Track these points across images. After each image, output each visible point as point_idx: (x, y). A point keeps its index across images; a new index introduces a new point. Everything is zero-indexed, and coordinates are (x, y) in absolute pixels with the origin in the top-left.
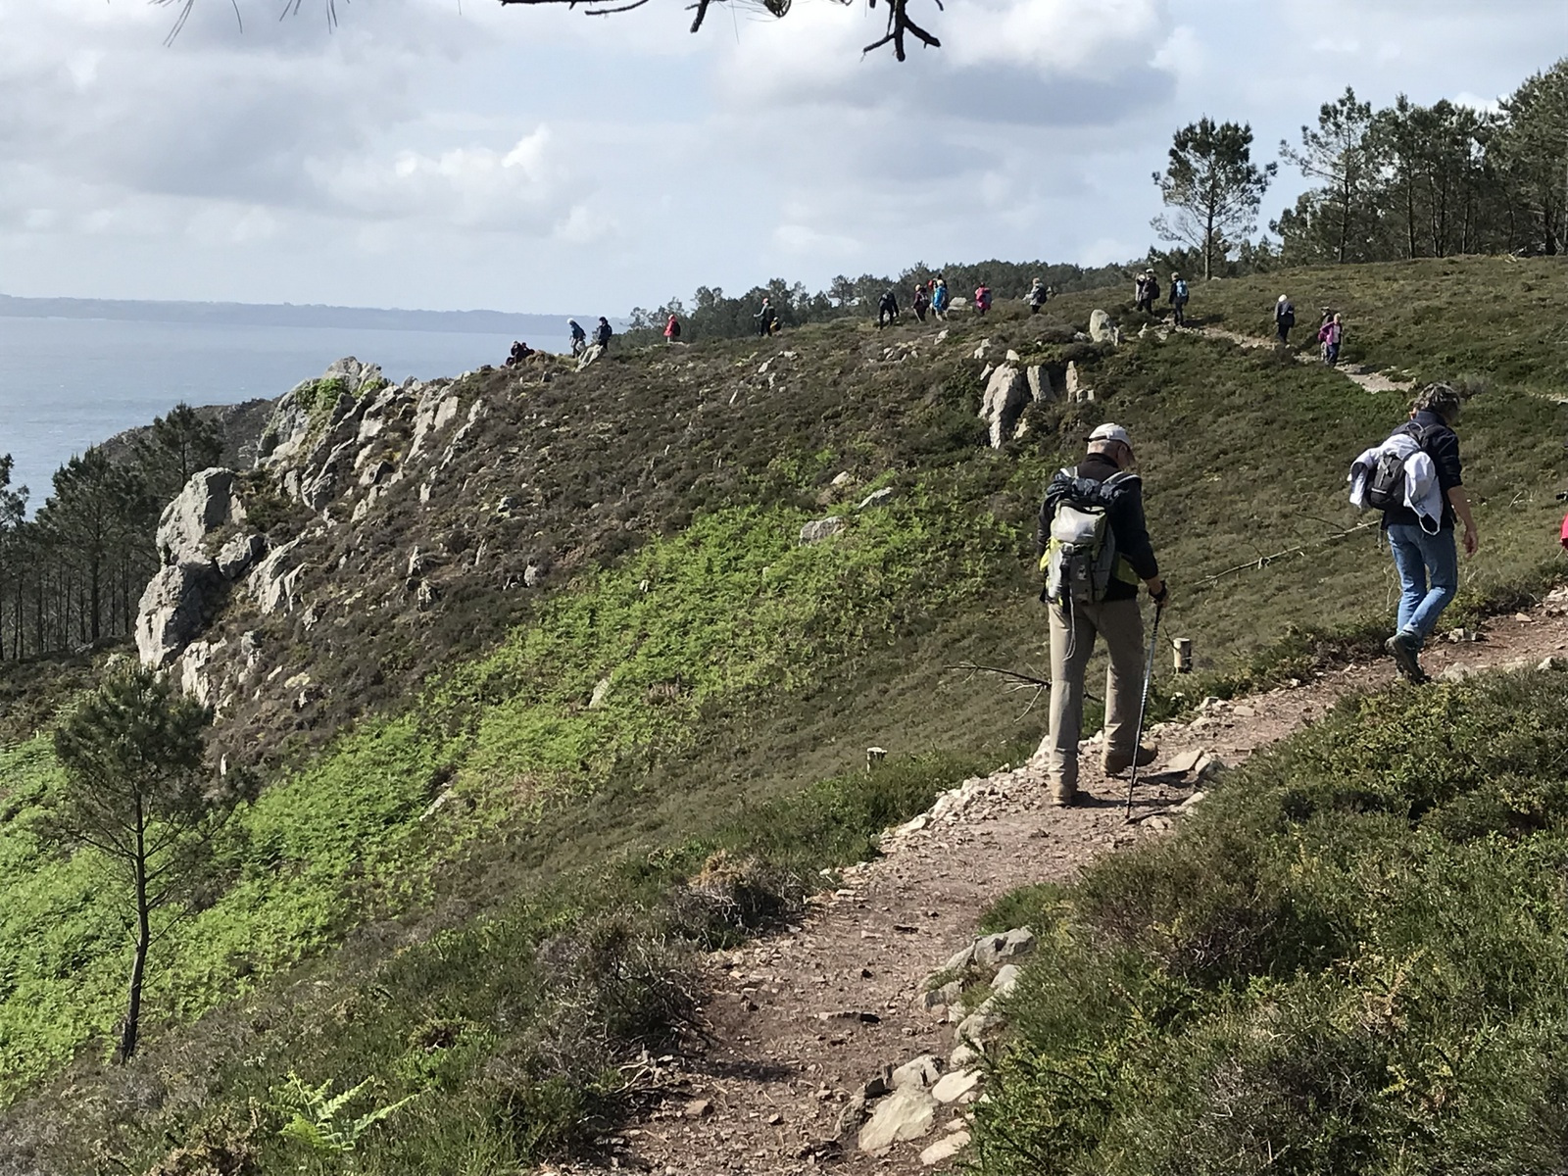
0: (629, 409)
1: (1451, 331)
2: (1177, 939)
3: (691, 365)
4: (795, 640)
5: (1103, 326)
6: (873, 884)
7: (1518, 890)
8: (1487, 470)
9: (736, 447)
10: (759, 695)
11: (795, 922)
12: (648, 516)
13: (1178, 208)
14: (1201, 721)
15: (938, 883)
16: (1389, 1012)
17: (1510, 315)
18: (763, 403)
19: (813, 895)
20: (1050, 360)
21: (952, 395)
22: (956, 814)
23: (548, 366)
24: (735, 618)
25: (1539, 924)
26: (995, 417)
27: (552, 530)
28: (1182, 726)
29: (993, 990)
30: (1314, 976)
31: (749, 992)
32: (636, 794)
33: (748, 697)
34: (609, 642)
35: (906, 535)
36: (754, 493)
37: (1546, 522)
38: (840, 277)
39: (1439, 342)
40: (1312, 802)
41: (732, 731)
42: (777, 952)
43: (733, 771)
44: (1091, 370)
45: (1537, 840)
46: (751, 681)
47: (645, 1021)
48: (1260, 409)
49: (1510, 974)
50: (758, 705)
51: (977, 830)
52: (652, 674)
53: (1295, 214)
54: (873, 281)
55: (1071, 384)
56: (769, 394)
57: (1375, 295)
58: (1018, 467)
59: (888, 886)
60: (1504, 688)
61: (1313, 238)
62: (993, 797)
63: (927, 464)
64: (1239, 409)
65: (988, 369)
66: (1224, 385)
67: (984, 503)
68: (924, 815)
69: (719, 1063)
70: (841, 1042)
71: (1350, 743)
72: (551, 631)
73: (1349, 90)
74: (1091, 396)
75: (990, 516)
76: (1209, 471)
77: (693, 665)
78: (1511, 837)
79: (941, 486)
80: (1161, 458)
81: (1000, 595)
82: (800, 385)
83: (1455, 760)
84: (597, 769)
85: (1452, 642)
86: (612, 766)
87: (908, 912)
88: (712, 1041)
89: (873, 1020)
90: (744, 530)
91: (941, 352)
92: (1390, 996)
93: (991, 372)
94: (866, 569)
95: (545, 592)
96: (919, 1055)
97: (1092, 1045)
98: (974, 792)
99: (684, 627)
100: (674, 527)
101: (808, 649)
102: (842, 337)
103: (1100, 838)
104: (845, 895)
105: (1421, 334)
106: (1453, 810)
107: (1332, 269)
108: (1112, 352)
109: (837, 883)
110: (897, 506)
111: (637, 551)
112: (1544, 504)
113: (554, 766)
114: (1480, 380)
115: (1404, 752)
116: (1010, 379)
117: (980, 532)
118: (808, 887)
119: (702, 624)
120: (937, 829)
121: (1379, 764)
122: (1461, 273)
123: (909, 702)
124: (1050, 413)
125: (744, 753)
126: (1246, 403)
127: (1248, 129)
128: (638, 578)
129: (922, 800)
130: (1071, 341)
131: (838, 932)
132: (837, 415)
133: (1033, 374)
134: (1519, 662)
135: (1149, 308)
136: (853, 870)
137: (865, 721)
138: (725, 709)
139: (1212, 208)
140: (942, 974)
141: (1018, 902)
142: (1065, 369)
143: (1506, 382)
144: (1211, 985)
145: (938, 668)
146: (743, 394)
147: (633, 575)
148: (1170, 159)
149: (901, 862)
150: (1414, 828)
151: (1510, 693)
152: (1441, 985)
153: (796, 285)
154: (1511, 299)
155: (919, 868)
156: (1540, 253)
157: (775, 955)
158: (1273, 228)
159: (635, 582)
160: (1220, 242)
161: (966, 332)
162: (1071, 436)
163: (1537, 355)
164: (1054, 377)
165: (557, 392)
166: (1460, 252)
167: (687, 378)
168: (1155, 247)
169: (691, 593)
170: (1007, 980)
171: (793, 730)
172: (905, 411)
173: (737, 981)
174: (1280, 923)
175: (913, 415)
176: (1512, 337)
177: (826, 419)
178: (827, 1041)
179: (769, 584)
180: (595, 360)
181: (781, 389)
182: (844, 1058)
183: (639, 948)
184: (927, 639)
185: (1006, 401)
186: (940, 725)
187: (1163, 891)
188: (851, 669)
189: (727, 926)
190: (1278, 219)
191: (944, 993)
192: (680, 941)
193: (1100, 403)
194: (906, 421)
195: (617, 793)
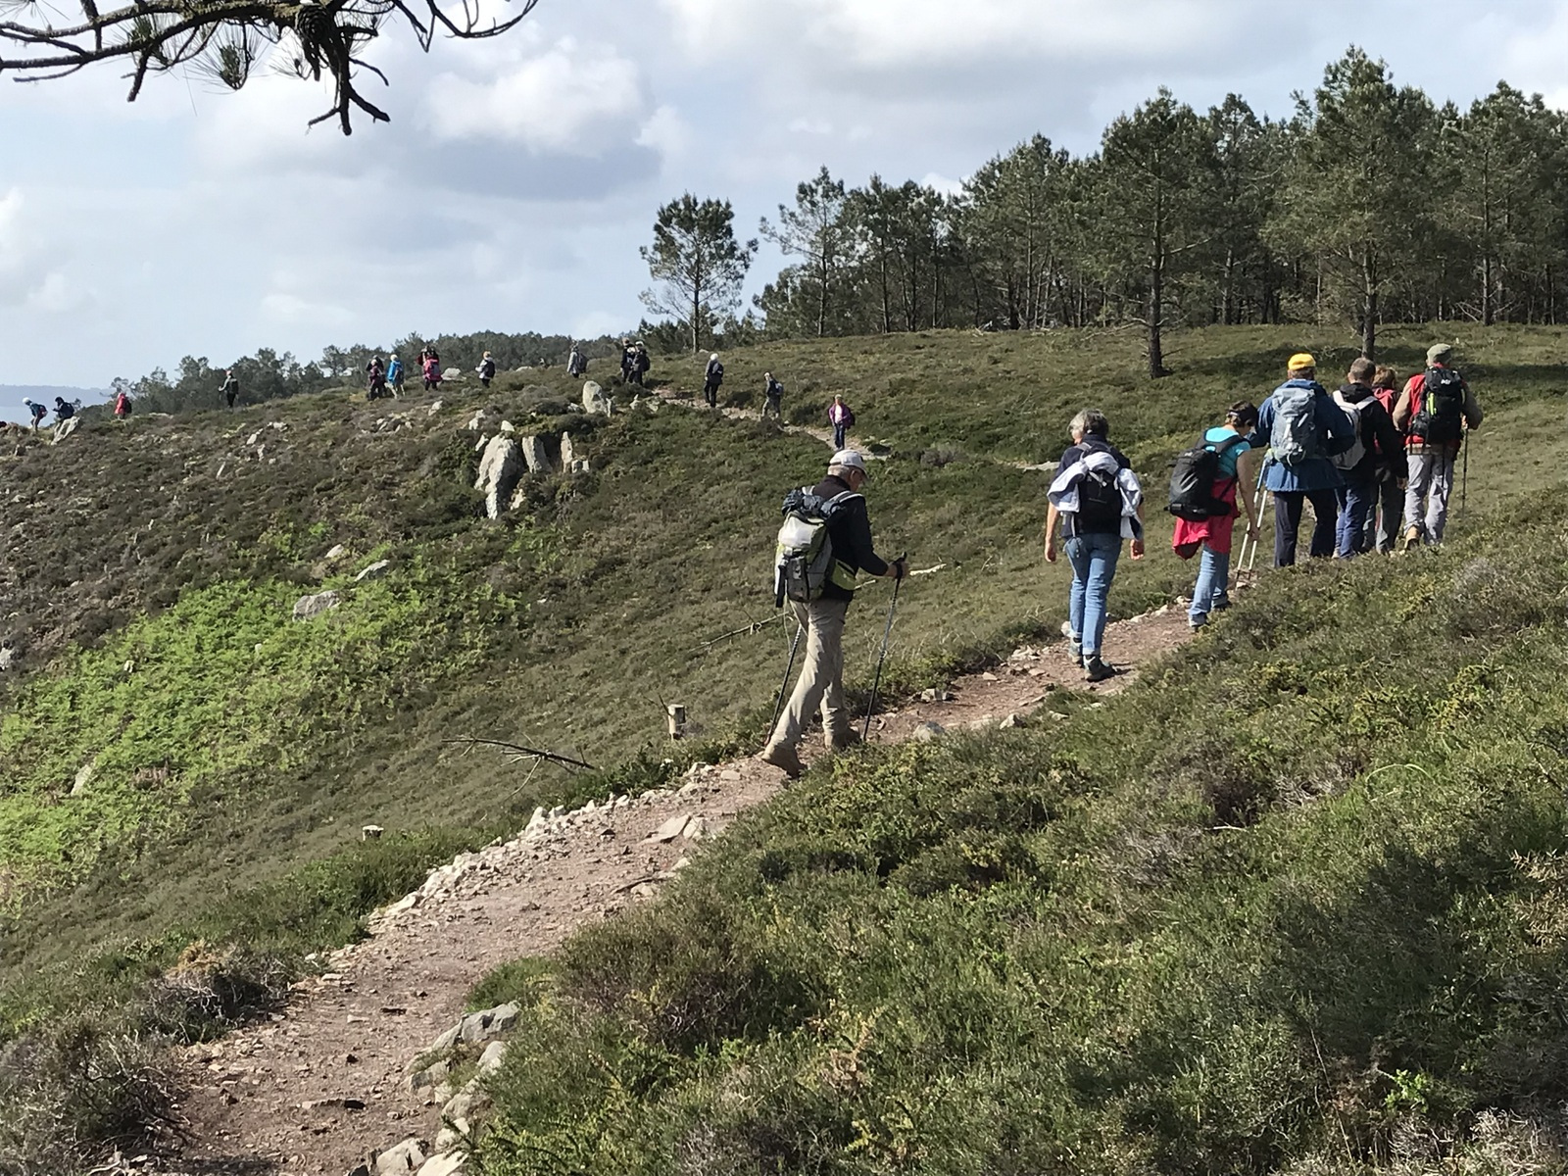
0: (109, 483)
1: (925, 402)
2: (654, 1006)
3: (175, 437)
4: (291, 718)
5: (596, 398)
6: (360, 967)
7: (977, 941)
8: (961, 535)
9: (224, 521)
10: (252, 776)
11: (279, 1010)
12: (131, 594)
13: (666, 281)
14: (690, 786)
15: (427, 962)
16: (854, 1068)
17: (979, 387)
18: (252, 476)
19: (298, 981)
20: (545, 431)
21: (448, 465)
22: (447, 891)
23: (20, 439)
24: (226, 698)
25: (996, 974)
26: (491, 488)
27: (28, 611)
28: (671, 792)
29: (480, 1068)
30: (787, 1035)
31: (228, 1085)
32: (123, 884)
33: (241, 778)
34: (92, 726)
35: (404, 608)
36: (244, 568)
37: (1015, 584)
38: (332, 347)
39: (912, 413)
40: (788, 863)
41: (225, 814)
42: (259, 1042)
43: (227, 855)
44: (585, 441)
45: (995, 892)
46: (244, 762)
47: (118, 1121)
48: (747, 479)
49: (968, 1024)
50: (251, 786)
51: (467, 906)
52: (139, 758)
53: (776, 289)
54: (366, 353)
55: (567, 455)
56: (258, 466)
57: (853, 367)
58: (515, 537)
59: (376, 968)
60: (967, 745)
61: (793, 313)
62: (485, 872)
63: (424, 535)
64: (728, 478)
65: (483, 440)
66: (713, 455)
67: (482, 574)
68: (415, 893)
69: (197, 1161)
70: (325, 1131)
71: (824, 804)
72: (29, 716)
73: (824, 169)
74: (586, 467)
75: (489, 587)
76: (702, 539)
77: (184, 747)
78: (972, 890)
79: (439, 558)
80: (655, 527)
81: (500, 666)
82: (290, 458)
83: (922, 817)
84: (81, 858)
85: (925, 702)
86: (96, 856)
87: (396, 993)
88: (189, 1138)
89: (357, 1106)
90: (234, 607)
91: (435, 423)
92: (855, 1052)
93: (486, 443)
94: (363, 643)
95: (21, 677)
96: (404, 1139)
97: (572, 1118)
98: (466, 867)
99: (173, 709)
100: (160, 605)
101: (304, 727)
102: (334, 408)
103: (590, 908)
104: (331, 980)
105: (897, 405)
106: (917, 866)
107: (813, 342)
108: (605, 424)
109: (324, 968)
110: (393, 579)
111: (120, 631)
112: (1013, 567)
113: (34, 858)
114: (952, 449)
115: (874, 810)
116: (505, 449)
117: (479, 603)
118: (293, 974)
119: (191, 704)
120: (427, 907)
121: (851, 824)
122: (932, 346)
123: (408, 779)
124: (545, 484)
125: (238, 836)
126: (735, 473)
127: (728, 205)
128: (122, 658)
129: (412, 879)
130: (565, 412)
131: (322, 1018)
132: (331, 487)
133: (528, 445)
134: (986, 719)
135: (640, 379)
136: (340, 954)
137: (364, 799)
138: (217, 793)
139: (697, 282)
140: (428, 1055)
141: (505, 977)
142: (560, 440)
143: (976, 451)
144: (688, 1051)
145: (438, 742)
146: (231, 466)
147: (116, 655)
148: (655, 234)
149: (390, 942)
150: (883, 885)
151: (972, 751)
152: (904, 1038)
153: (285, 355)
154: (978, 371)
155: (409, 947)
156: (1005, 328)
157: (257, 1046)
158: (756, 303)
159: (118, 663)
160: (708, 315)
161: (461, 403)
162: (566, 506)
163: (1004, 425)
164: (549, 447)
165: (33, 466)
166: (931, 326)
167: (171, 450)
168: (646, 320)
169: (179, 673)
170: (493, 1057)
171: (289, 810)
172: (401, 481)
173: (216, 1074)
174: (755, 985)
175: (409, 486)
176: (979, 407)
177: (319, 490)
178: (310, 1131)
179: (262, 662)
180: (71, 433)
181: (271, 461)
182: (327, 1147)
183: (111, 1046)
184: (427, 713)
185: (502, 472)
186: (441, 800)
187: (641, 960)
188: (348, 746)
189: (205, 1018)
190: (760, 293)
191: (430, 1074)
192: (156, 1036)
193: (594, 473)
194: (401, 492)
195: (102, 884)
